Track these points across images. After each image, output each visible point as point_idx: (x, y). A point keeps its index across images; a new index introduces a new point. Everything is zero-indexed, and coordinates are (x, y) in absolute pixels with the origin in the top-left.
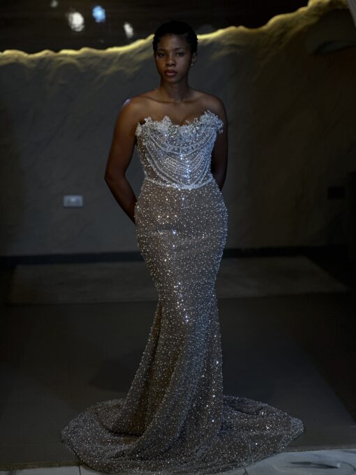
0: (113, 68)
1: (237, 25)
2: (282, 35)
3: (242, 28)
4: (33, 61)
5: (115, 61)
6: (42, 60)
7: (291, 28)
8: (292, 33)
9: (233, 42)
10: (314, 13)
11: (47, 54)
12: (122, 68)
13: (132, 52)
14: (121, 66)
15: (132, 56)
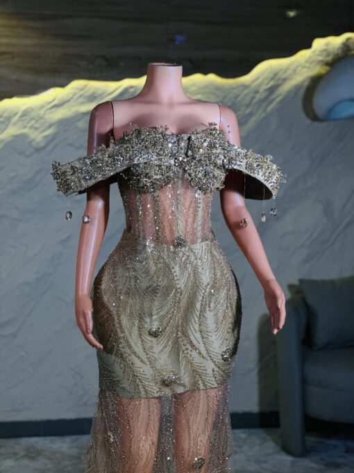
0: (12, 131)
1: (206, 73)
2: (272, 90)
3: (212, 77)
5: (16, 118)
7: (285, 80)
8: (287, 87)
9: (198, 97)
10: (320, 58)
12: (26, 131)
13: (42, 107)
14: (25, 127)
15: (42, 112)
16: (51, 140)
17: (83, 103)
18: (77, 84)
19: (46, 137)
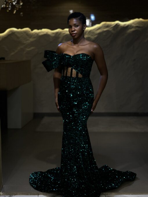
1: (139, 18)
3: (141, 19)
4: (53, 33)
5: (87, 33)
6: (57, 33)
9: (137, 25)
11: (59, 30)
12: (89, 36)
13: (94, 29)
14: (89, 35)
15: (94, 31)
16: (96, 38)
17: (105, 28)
18: (103, 23)
19: (95, 38)
